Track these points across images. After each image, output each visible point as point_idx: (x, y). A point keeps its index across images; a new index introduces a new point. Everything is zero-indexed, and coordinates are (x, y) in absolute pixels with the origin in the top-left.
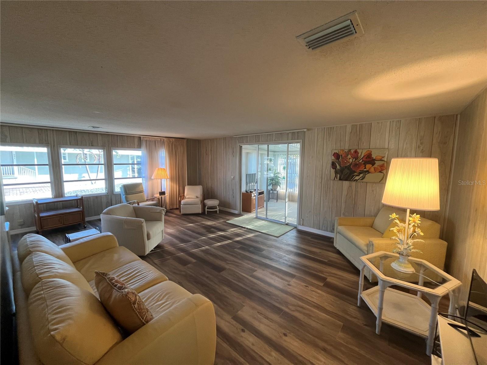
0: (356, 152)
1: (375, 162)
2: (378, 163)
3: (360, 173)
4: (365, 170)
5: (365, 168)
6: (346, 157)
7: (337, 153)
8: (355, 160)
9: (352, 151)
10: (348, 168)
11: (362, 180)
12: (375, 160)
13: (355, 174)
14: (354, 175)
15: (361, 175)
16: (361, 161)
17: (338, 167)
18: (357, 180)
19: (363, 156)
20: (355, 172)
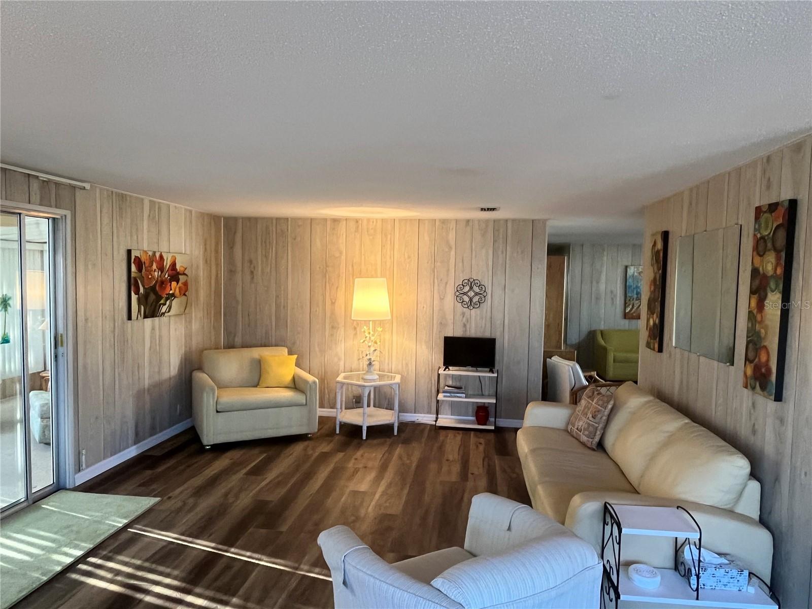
0: (161, 257)
1: (180, 277)
2: (182, 278)
3: (167, 299)
4: (171, 292)
5: (171, 290)
6: (150, 267)
7: (138, 257)
8: (161, 273)
9: (158, 255)
10: (153, 289)
11: (169, 312)
12: (178, 274)
13: (162, 302)
14: (161, 304)
15: (168, 303)
16: (166, 276)
17: (142, 290)
18: (163, 314)
19: (168, 267)
20: (161, 298)
